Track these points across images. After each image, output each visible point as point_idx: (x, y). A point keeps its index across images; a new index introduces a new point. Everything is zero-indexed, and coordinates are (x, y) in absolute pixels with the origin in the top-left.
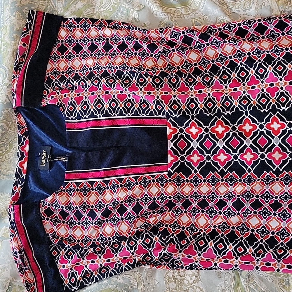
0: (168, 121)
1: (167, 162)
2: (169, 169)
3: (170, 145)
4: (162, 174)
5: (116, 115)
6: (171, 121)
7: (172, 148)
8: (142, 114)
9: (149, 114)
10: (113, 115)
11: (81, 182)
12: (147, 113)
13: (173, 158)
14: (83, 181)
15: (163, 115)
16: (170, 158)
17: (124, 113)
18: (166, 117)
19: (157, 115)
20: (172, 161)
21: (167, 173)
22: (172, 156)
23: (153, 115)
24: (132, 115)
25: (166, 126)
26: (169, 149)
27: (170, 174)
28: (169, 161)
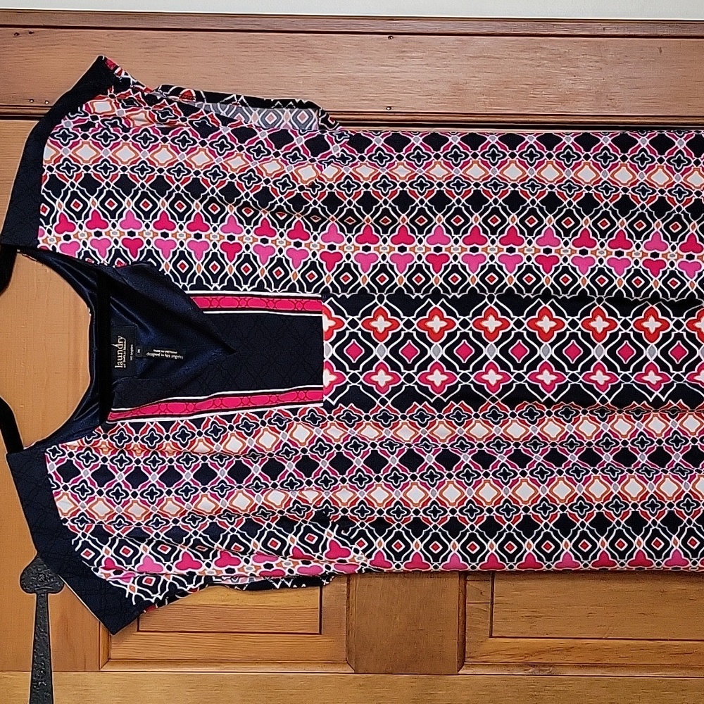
0: (326, 304)
1: (322, 384)
2: (326, 398)
3: (329, 351)
4: (311, 406)
5: (219, 288)
6: (331, 303)
7: (332, 358)
8: (274, 290)
9: (286, 289)
10: (212, 288)
11: (144, 423)
12: (284, 287)
13: (333, 378)
14: (147, 421)
15: (316, 291)
16: (328, 378)
17: (235, 285)
18: (320, 296)
19: (303, 292)
20: (332, 383)
21: (322, 404)
22: (332, 372)
23: (295, 291)
24: (252, 290)
25: (320, 313)
26: (327, 358)
27: (328, 407)
28: (326, 383)
